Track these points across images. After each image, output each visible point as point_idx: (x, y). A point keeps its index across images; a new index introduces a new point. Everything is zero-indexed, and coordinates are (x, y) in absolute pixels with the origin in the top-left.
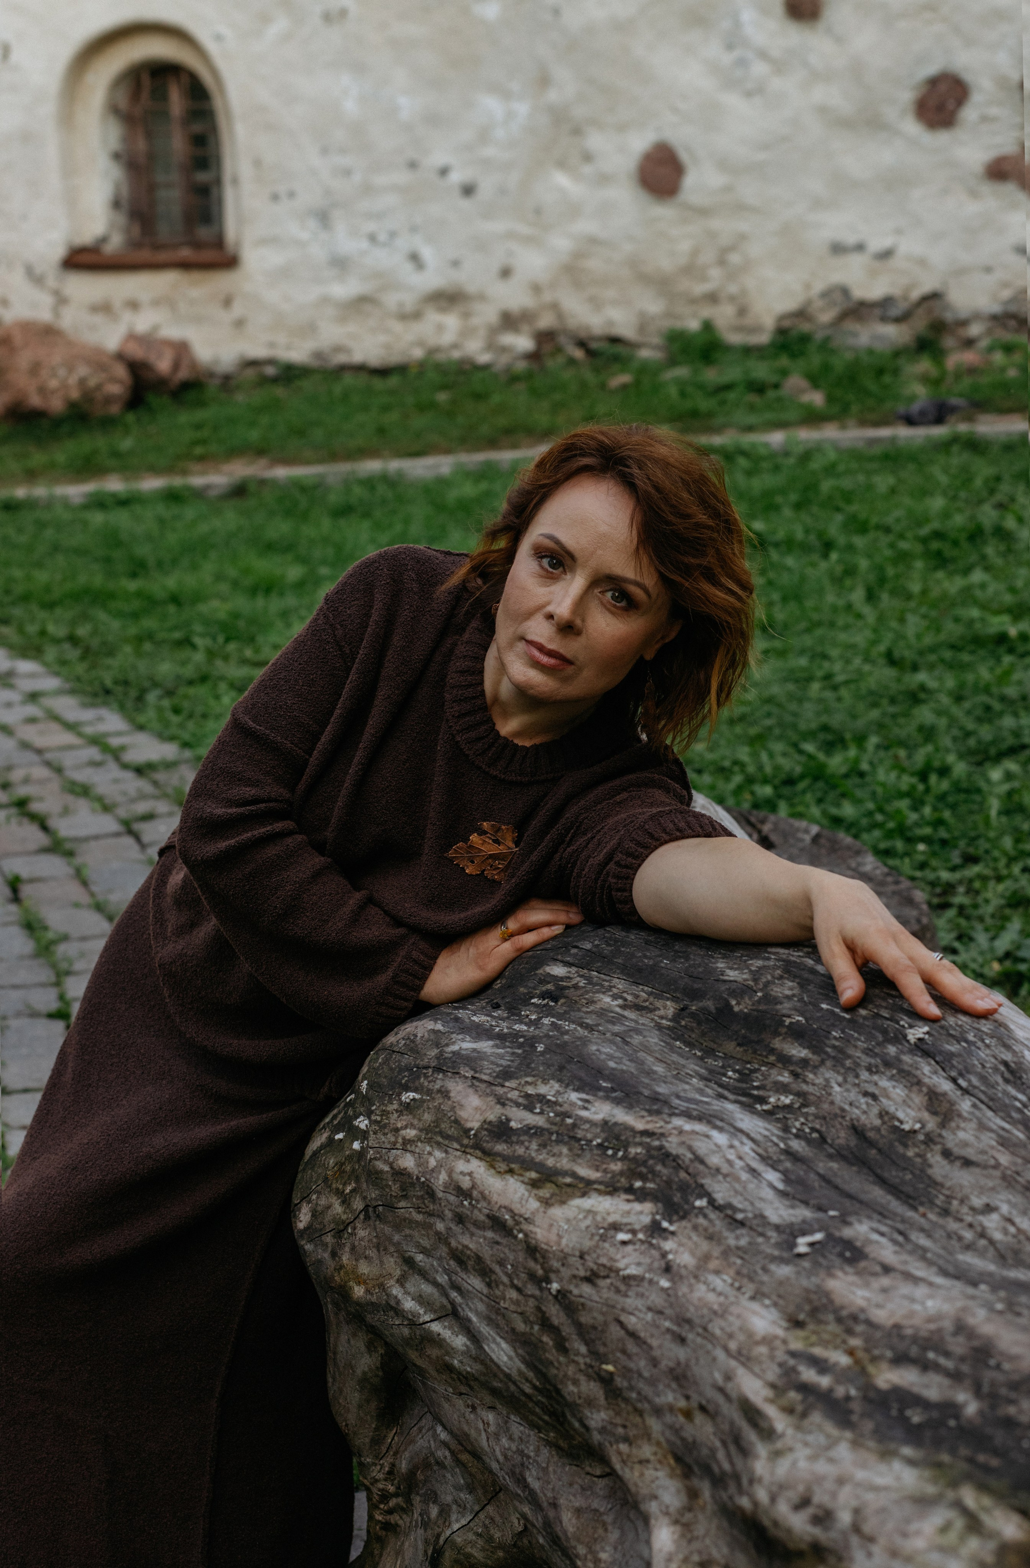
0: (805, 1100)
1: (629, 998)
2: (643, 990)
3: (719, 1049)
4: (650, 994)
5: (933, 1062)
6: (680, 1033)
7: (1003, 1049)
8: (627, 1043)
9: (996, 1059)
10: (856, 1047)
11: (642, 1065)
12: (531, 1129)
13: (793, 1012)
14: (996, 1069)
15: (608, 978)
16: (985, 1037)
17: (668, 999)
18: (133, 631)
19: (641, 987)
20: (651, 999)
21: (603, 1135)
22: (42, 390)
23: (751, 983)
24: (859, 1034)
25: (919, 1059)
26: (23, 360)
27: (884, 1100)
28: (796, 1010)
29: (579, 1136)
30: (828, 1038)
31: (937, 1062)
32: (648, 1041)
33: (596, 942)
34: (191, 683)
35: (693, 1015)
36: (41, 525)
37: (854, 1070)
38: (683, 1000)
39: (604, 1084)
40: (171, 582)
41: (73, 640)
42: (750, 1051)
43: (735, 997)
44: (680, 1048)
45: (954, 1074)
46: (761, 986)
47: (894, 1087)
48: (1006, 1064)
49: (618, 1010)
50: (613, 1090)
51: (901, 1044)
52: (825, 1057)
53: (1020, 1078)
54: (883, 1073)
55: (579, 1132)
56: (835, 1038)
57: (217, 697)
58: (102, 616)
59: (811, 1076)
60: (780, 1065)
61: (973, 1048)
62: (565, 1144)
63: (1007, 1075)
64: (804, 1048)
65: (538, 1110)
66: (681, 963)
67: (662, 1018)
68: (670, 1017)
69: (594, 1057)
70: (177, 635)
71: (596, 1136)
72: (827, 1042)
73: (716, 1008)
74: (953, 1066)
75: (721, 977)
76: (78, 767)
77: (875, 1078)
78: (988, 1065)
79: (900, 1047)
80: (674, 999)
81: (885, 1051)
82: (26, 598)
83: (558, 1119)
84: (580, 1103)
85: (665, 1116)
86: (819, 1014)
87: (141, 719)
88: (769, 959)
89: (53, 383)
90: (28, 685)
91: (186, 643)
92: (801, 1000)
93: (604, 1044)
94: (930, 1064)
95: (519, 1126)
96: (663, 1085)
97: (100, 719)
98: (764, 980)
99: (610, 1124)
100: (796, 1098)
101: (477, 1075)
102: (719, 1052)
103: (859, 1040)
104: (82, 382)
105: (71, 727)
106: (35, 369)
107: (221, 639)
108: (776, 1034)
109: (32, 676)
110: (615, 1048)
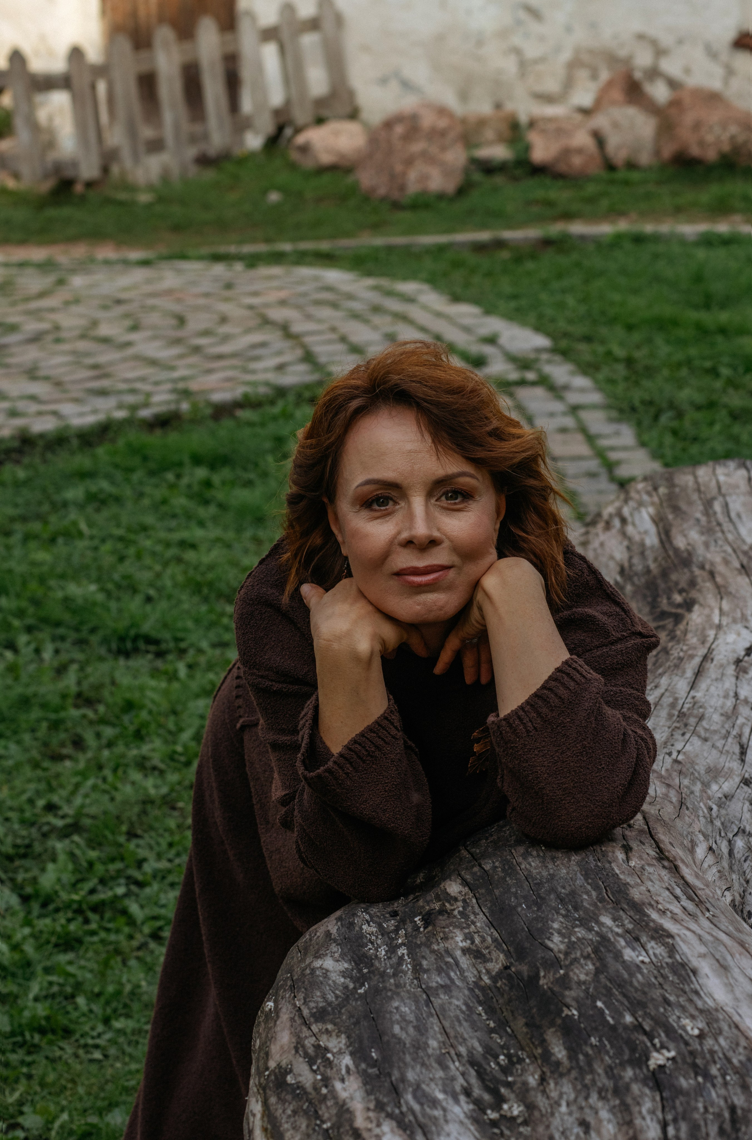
0: (529, 1115)
1: (477, 940)
2: (491, 935)
3: (512, 1024)
4: (495, 940)
5: (658, 1098)
6: (491, 995)
7: (739, 1090)
8: (429, 1002)
9: (726, 1101)
10: (602, 1060)
11: (422, 1035)
12: (298, 1088)
13: (574, 1003)
14: (719, 1115)
15: (477, 910)
16: (730, 1071)
17: (503, 951)
18: (679, 356)
19: (492, 930)
20: (492, 947)
21: (334, 1119)
22: (701, 143)
23: (562, 956)
24: (612, 1046)
25: (647, 1091)
26: (689, 118)
27: (593, 1134)
28: (577, 1002)
29: (320, 1113)
30: (586, 1043)
31: (662, 1098)
32: (450, 1003)
33: (497, 864)
34: (699, 408)
35: (509, 977)
36: (656, 256)
37: (588, 1089)
38: (512, 957)
39: (373, 1054)
40: (724, 317)
41: (629, 362)
42: (529, 1036)
43: (545, 969)
44: (480, 1014)
45: (669, 1117)
46: (567, 963)
47: (609, 1121)
48: (733, 1109)
49: (458, 953)
50: (374, 1064)
51: (641, 1068)
52: (574, 1064)
53: (737, 1130)
54: (608, 1100)
55: (323, 1107)
56: (591, 1045)
57: (711, 424)
58: (659, 340)
59: (552, 1085)
60: (539, 1061)
61: (709, 1085)
62: (309, 1119)
63: (727, 1126)
64: (565, 1048)
65: (315, 1068)
66: (533, 912)
67: (488, 972)
68: (494, 973)
69: (388, 1016)
70: (708, 364)
71: (329, 1119)
72: (584, 1047)
73: (529, 976)
74: (674, 1107)
75: (547, 941)
76: (576, 477)
77: (600, 1104)
78: (711, 1110)
79: (638, 1071)
80: (508, 954)
81: (622, 1074)
82: (612, 321)
83: (321, 1084)
84: (344, 1071)
85: (383, 1115)
86: (591, 1012)
87: (646, 437)
88: (590, 930)
89: (710, 138)
90: (573, 398)
91: (714, 372)
92: (587, 991)
93: (407, 1001)
94: (654, 1100)
95: (293, 1082)
96: (418, 1068)
97: (617, 434)
98: (573, 956)
99: (345, 1107)
100: (525, 1110)
101: (302, 1008)
102: (510, 1027)
103: (607, 1053)
104: (732, 138)
105: (590, 438)
106: (697, 126)
107: (741, 370)
108: (552, 1024)
109: (582, 390)
110: (414, 1008)
